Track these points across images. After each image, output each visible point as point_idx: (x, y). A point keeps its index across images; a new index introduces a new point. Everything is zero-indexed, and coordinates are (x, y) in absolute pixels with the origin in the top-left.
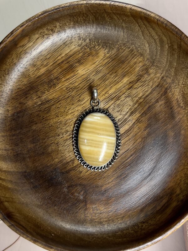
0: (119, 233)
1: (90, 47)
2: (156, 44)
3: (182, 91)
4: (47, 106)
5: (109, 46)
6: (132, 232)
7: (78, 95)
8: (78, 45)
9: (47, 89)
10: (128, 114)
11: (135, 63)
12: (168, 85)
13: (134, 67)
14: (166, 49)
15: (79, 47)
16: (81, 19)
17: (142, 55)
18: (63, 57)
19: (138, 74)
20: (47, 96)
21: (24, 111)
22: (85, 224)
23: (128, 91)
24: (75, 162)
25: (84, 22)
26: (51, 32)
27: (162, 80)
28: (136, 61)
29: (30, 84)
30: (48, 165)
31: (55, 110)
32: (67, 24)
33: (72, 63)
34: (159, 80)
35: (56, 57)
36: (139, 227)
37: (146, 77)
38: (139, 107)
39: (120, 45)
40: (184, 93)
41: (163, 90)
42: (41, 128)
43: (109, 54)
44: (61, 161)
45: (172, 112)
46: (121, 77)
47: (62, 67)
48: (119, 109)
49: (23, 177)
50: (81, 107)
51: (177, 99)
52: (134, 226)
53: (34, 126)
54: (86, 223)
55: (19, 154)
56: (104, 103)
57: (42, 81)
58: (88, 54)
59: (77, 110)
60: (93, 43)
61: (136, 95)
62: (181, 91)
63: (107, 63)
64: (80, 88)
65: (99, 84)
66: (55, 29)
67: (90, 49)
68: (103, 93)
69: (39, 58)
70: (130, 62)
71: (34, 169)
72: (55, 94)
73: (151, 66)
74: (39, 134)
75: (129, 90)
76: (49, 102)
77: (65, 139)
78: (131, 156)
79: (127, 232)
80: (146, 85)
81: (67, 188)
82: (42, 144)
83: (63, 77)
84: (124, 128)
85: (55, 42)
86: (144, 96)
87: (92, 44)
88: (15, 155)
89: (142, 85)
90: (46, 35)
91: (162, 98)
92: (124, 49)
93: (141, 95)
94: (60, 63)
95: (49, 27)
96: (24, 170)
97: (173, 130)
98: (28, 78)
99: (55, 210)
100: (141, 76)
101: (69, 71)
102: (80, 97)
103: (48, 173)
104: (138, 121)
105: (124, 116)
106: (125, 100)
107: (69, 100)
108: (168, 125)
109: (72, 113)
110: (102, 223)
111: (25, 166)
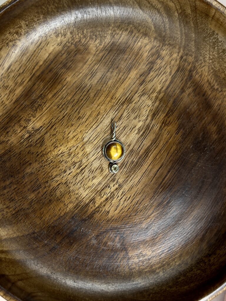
0: (182, 278)
1: (74, 43)
2: (161, 15)
3: (212, 68)
4: (38, 136)
5: (99, 34)
6: (199, 271)
7: (76, 111)
8: (57, 44)
9: (32, 114)
10: (149, 118)
11: (140, 49)
12: (191, 65)
13: (140, 54)
14: (176, 19)
15: (60, 47)
16: (52, 8)
17: (145, 34)
18: (41, 66)
19: (148, 62)
20: (34, 123)
21: (10, 152)
22: (132, 279)
23: (140, 88)
24: (97, 201)
25: (58, 11)
26: (17, 36)
27: (182, 61)
28: (141, 46)
29: (8, 114)
30: (61, 215)
31: (51, 139)
32: (36, 19)
33: (56, 70)
34: (178, 62)
35: (32, 69)
36: (206, 263)
37: (160, 62)
38: (161, 104)
39: (113, 30)
40: (215, 71)
41: (187, 73)
42: (38, 169)
43: (101, 45)
44: (77, 204)
45: (206, 99)
46: (126, 72)
47: (45, 79)
48: (136, 114)
49: (33, 241)
50: (84, 126)
51: (208, 81)
52: (198, 263)
53: (28, 169)
54: (134, 277)
55: (18, 211)
56: (114, 112)
57: (22, 105)
58: (74, 53)
59: (79, 131)
60: (77, 36)
61: (152, 90)
62: (210, 69)
63: (103, 58)
64: (76, 101)
65: (99, 88)
66: (21, 31)
67: (75, 45)
68: (109, 99)
69: (9, 75)
70: (133, 48)
71: (44, 226)
72: (44, 118)
73: (162, 46)
74: (39, 177)
75: (142, 86)
76: (39, 131)
77: (75, 174)
78: (169, 172)
79: (192, 274)
80: (162, 73)
81: (95, 239)
82: (45, 189)
83: (49, 93)
84: (149, 138)
85: (25, 49)
86: (164, 89)
87: (75, 38)
88: (14, 214)
89: (156, 76)
90: (11, 42)
91: (188, 85)
92: (120, 33)
93: (159, 88)
94: (40, 75)
95: (11, 30)
96: (31, 231)
97: (213, 122)
98: (3, 106)
99: (87, 272)
100: (153, 63)
101: (55, 82)
102: (79, 113)
103: (64, 226)
104: (165, 123)
105: (145, 122)
106: (140, 101)
107: (65, 121)
108: (206, 118)
109: (74, 137)
110: (155, 271)
111: (30, 225)
